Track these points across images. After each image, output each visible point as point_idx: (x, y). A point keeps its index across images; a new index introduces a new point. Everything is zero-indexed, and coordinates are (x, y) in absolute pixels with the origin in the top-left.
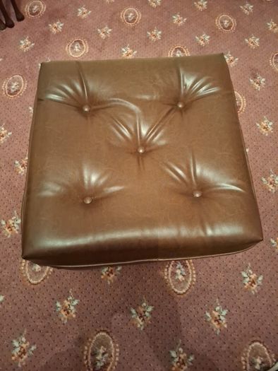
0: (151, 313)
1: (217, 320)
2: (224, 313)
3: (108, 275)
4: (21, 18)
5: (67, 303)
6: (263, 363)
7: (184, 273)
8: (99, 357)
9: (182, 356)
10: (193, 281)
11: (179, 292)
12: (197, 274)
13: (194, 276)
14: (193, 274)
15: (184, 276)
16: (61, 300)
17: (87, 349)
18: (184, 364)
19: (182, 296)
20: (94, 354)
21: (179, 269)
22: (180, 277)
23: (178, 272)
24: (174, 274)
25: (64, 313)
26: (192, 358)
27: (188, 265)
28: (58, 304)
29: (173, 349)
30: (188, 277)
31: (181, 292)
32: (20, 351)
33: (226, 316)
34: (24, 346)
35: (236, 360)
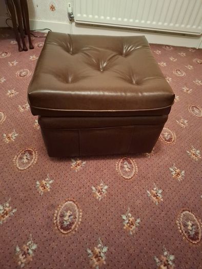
0: (106, 190)
1: (156, 196)
2: (160, 191)
3: (76, 166)
4: (32, 48)
5: (44, 182)
6: (193, 225)
7: (129, 167)
8: (66, 218)
9: (131, 219)
10: (136, 172)
11: (126, 178)
12: (138, 168)
13: (137, 169)
14: (135, 168)
15: (129, 169)
16: (40, 180)
17: (57, 213)
18: (132, 224)
19: (129, 181)
20: (62, 216)
21: (126, 164)
22: (127, 169)
23: (125, 166)
24: (122, 167)
25: (41, 188)
26: (138, 221)
27: (132, 162)
28: (38, 183)
29: (124, 214)
30: (133, 170)
31: (128, 178)
32: (3, 213)
33: (162, 194)
34: (7, 209)
35: (172, 223)
